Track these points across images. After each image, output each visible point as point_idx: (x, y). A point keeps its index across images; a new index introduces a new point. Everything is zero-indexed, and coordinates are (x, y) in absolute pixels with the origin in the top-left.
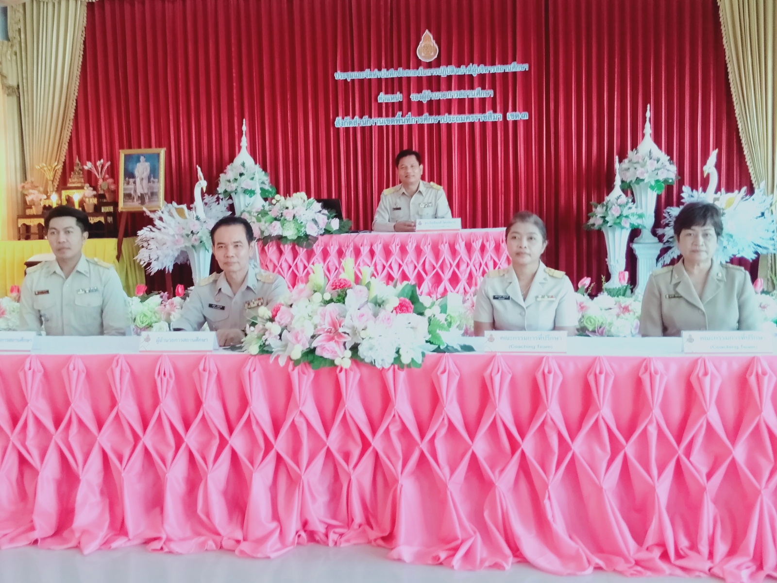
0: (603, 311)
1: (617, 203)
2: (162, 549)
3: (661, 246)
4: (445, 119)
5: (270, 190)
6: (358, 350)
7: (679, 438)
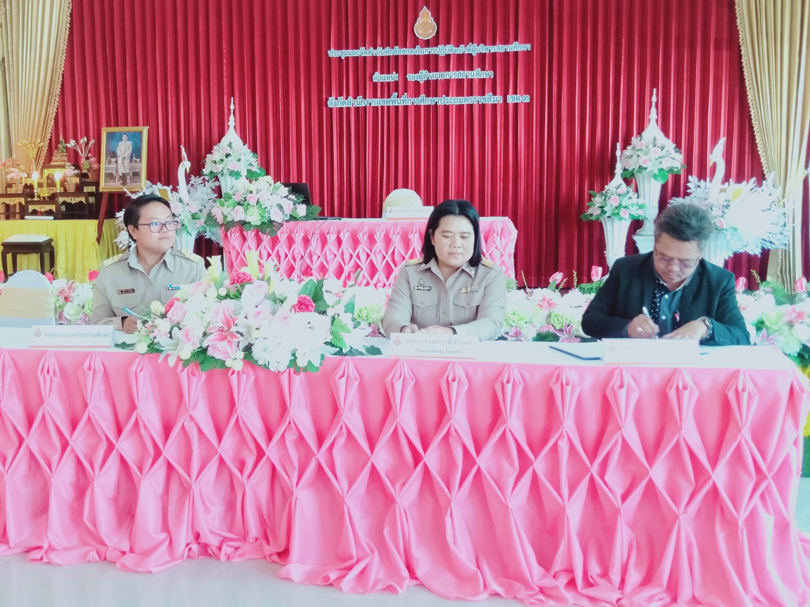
0: (573, 308)
1: (616, 193)
2: (42, 559)
4: (442, 101)
5: (259, 172)
6: (252, 351)
7: (593, 457)
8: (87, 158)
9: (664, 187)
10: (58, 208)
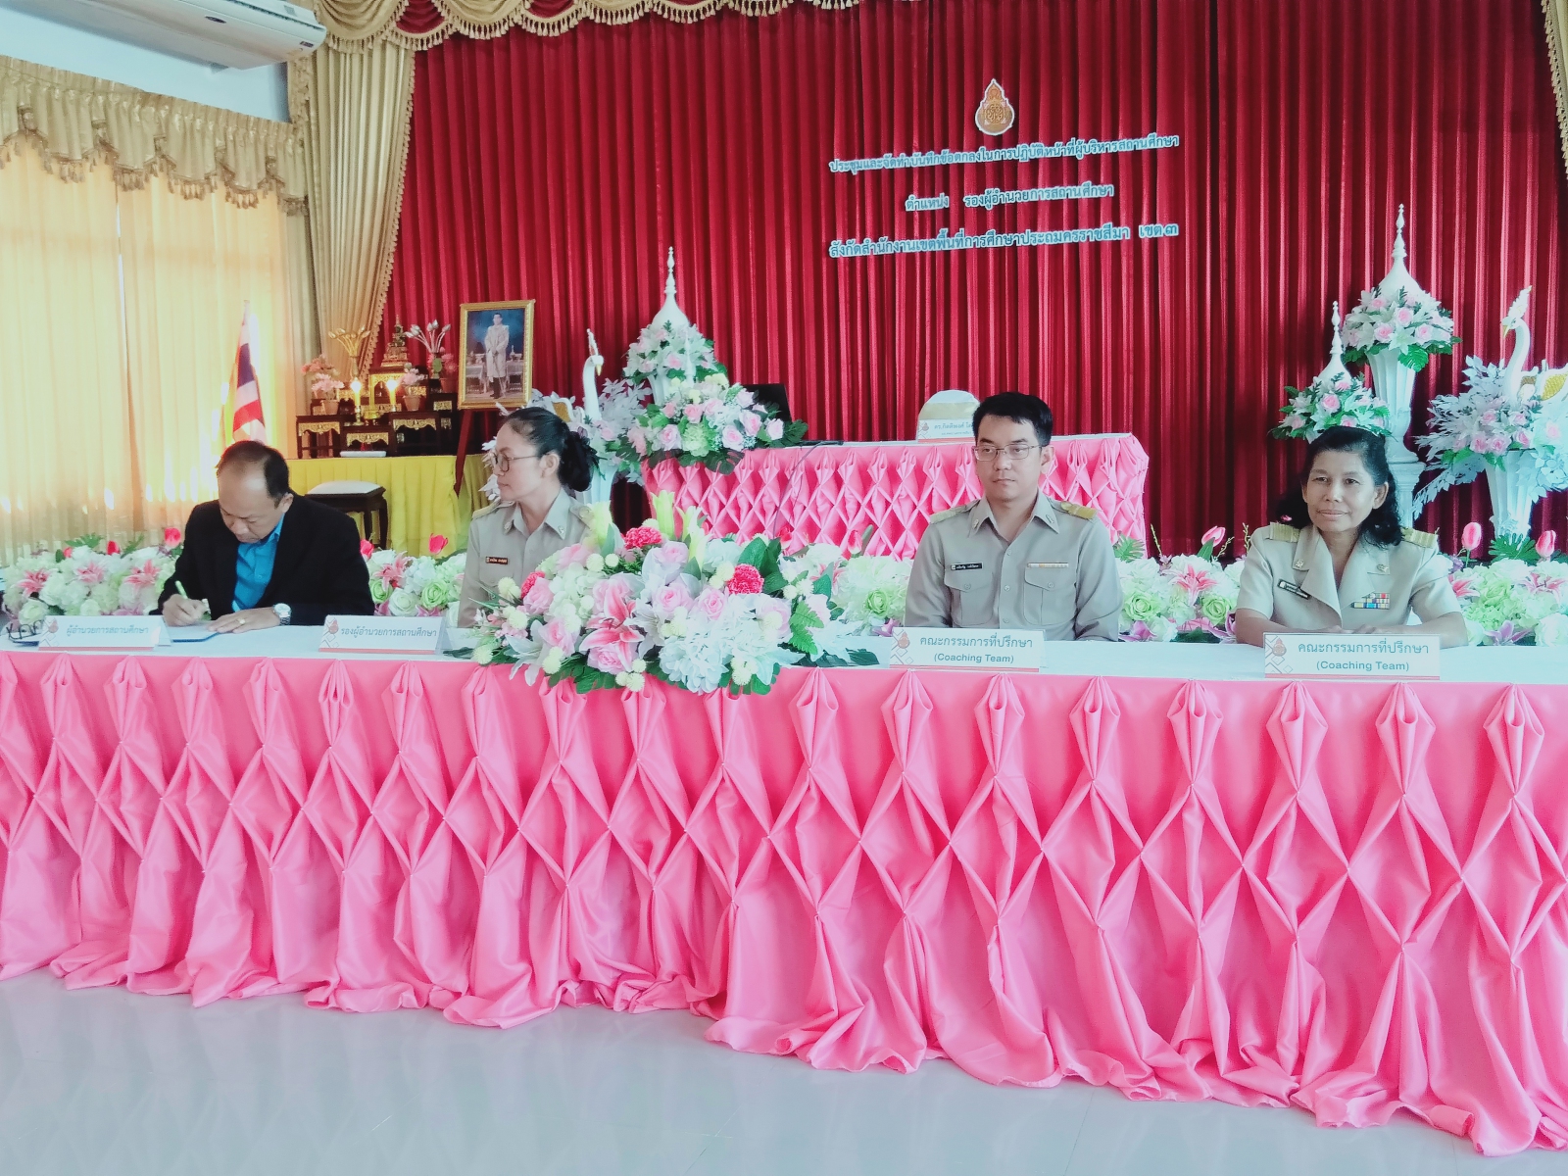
1: (1333, 389)
2: (327, 1002)
3: (1421, 467)
4: (1026, 238)
5: (712, 368)
6: (659, 660)
7: (1244, 842)
8: (439, 355)
9: (1421, 378)
10: (392, 438)
